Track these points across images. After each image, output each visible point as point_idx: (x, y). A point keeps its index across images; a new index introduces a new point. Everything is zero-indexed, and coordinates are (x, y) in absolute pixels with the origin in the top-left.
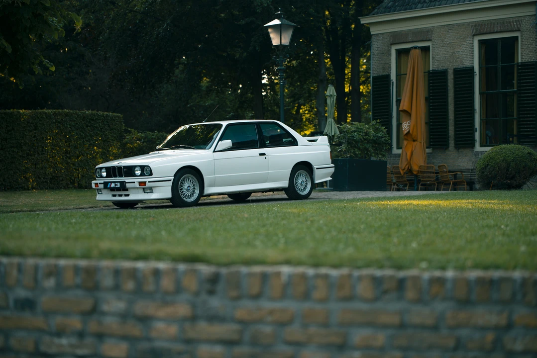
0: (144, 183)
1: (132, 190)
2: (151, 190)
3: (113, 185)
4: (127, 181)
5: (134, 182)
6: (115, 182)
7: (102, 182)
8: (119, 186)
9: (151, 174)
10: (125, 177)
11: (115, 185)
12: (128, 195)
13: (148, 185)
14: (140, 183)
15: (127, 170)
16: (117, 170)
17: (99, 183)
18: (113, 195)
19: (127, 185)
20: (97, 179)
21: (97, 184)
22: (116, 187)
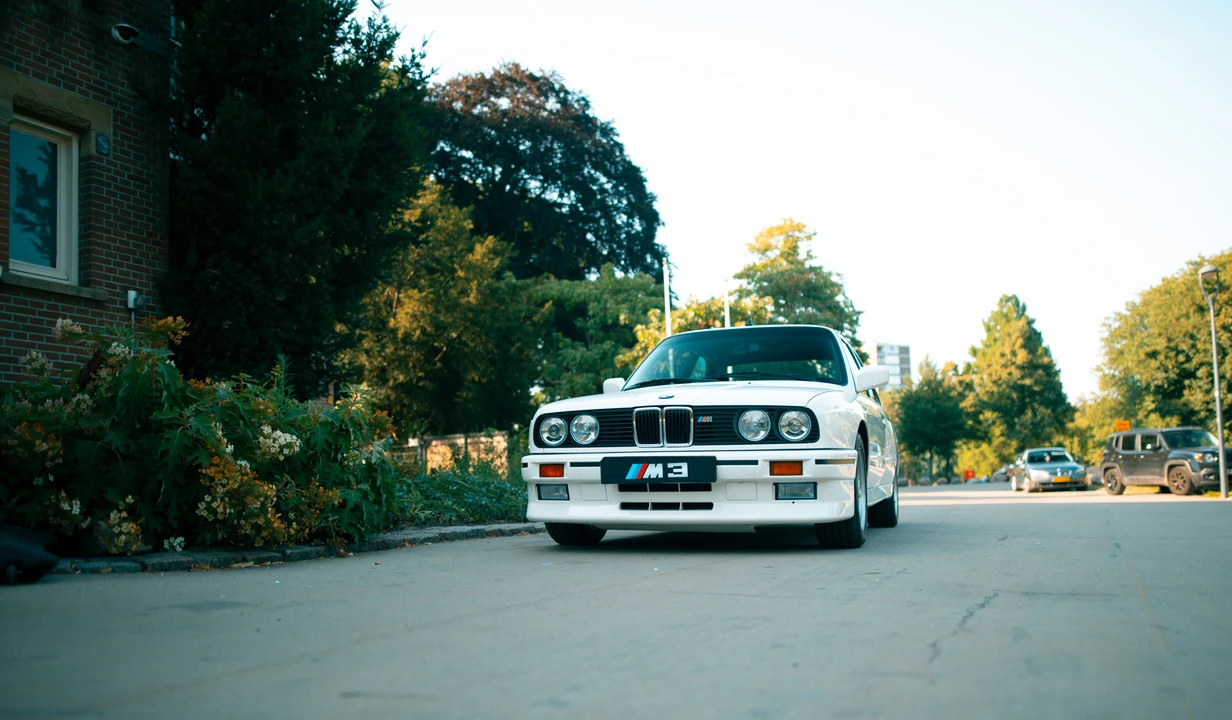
0: (796, 466)
1: (734, 490)
2: (810, 490)
3: (654, 471)
4: (720, 456)
5: (755, 462)
6: (664, 460)
7: (598, 458)
8: (686, 475)
9: (814, 436)
10: (695, 443)
11: (666, 471)
12: (708, 506)
13: (809, 472)
14: (776, 466)
15: (709, 419)
16: (662, 421)
17: (573, 464)
18: (625, 506)
19: (723, 471)
20: (541, 450)
21: (558, 468)
22: (670, 475)
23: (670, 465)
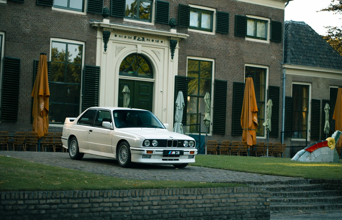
0: (193, 152)
1: (183, 157)
2: (192, 157)
3: (174, 153)
4: (185, 150)
5: (188, 151)
6: (176, 151)
7: (162, 150)
8: (179, 154)
9: (194, 146)
11: (176, 153)
12: (178, 160)
13: (195, 153)
15: (180, 142)
16: (173, 142)
17: (156, 151)
18: (163, 160)
19: (185, 153)
20: (144, 147)
21: (152, 152)
22: (176, 154)
23: (177, 152)
